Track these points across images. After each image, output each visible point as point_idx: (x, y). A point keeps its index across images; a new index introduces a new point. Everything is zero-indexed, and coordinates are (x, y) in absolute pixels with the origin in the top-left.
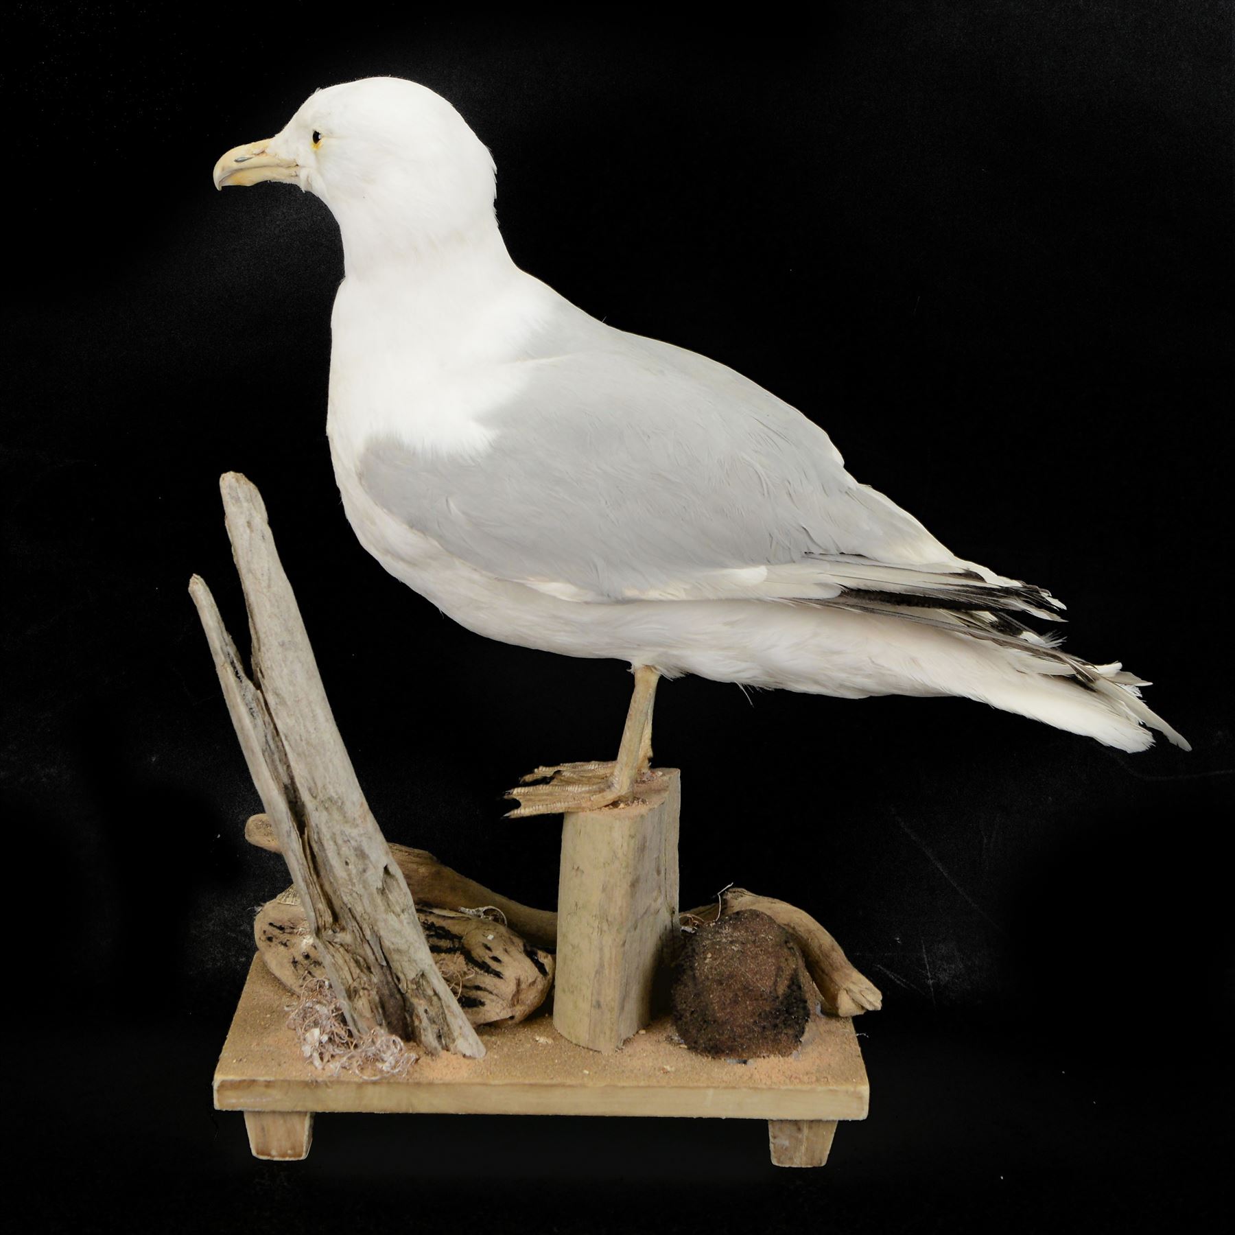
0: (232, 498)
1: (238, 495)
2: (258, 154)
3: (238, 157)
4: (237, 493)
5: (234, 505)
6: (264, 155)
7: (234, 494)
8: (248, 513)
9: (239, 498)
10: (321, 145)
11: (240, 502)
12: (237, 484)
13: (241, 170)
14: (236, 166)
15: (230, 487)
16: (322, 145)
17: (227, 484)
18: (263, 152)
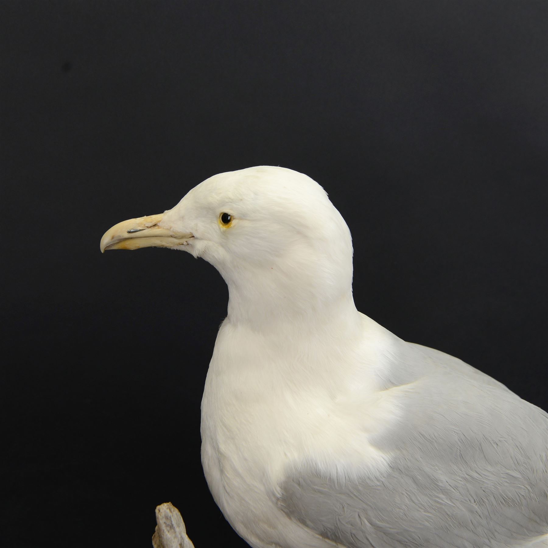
0: (167, 526)
1: (171, 523)
2: (150, 227)
3: (131, 228)
4: (171, 521)
5: (169, 532)
6: (156, 227)
7: (168, 523)
8: (179, 536)
9: (172, 525)
10: (232, 225)
11: (174, 529)
12: (171, 514)
13: (131, 238)
14: (127, 235)
15: (167, 518)
16: (234, 226)
17: (163, 514)
18: (155, 225)
